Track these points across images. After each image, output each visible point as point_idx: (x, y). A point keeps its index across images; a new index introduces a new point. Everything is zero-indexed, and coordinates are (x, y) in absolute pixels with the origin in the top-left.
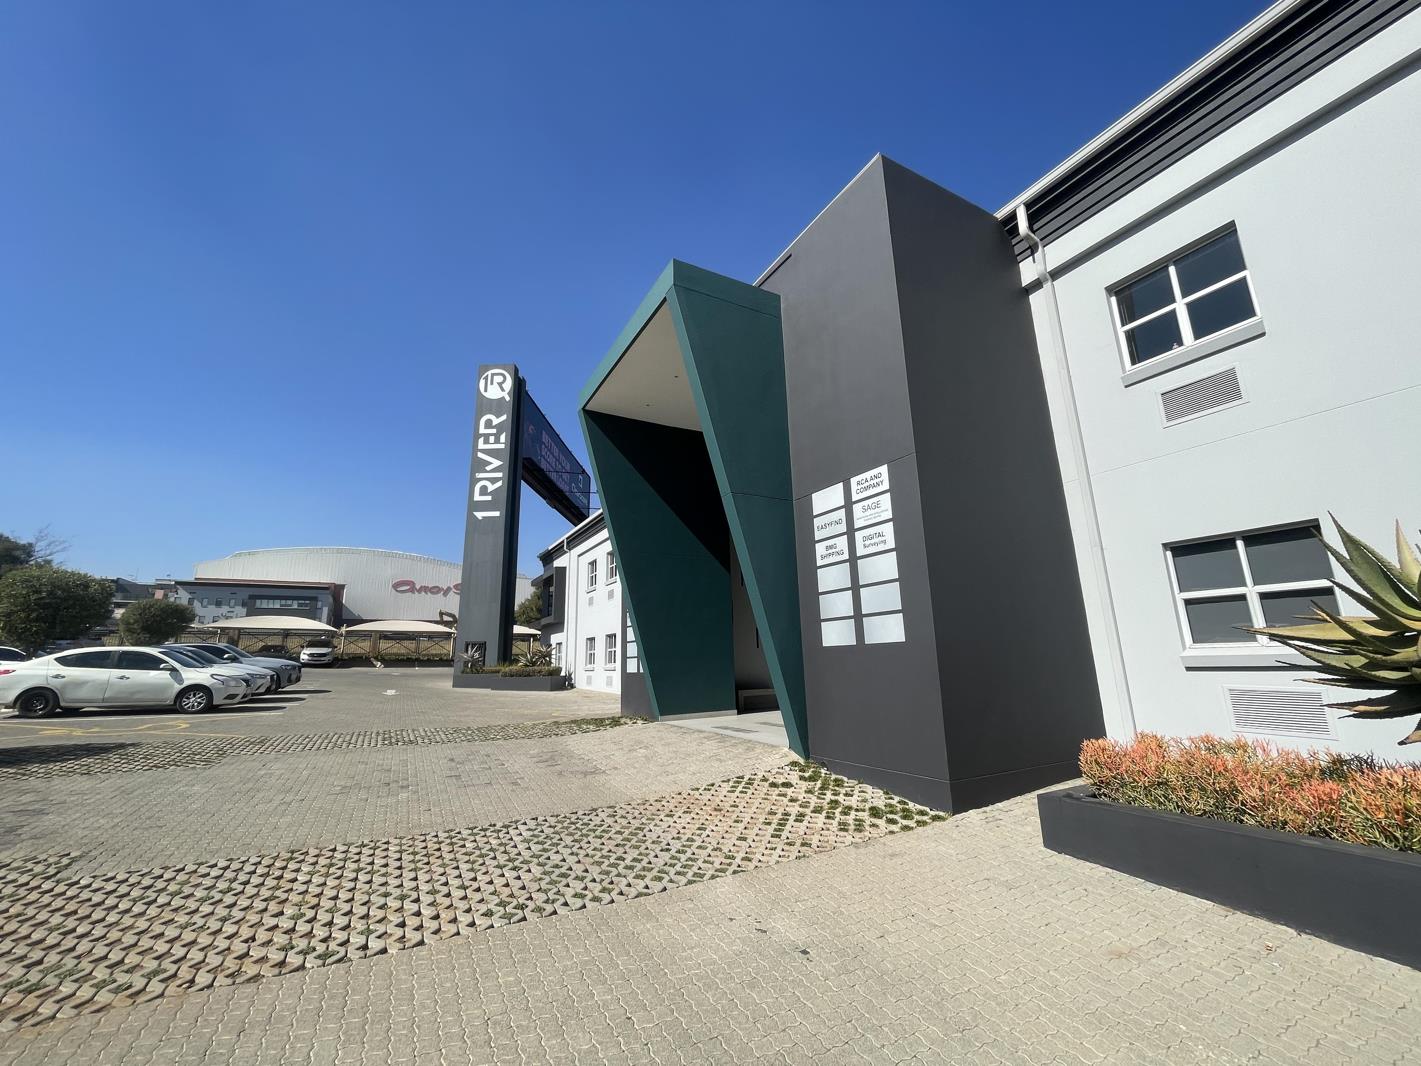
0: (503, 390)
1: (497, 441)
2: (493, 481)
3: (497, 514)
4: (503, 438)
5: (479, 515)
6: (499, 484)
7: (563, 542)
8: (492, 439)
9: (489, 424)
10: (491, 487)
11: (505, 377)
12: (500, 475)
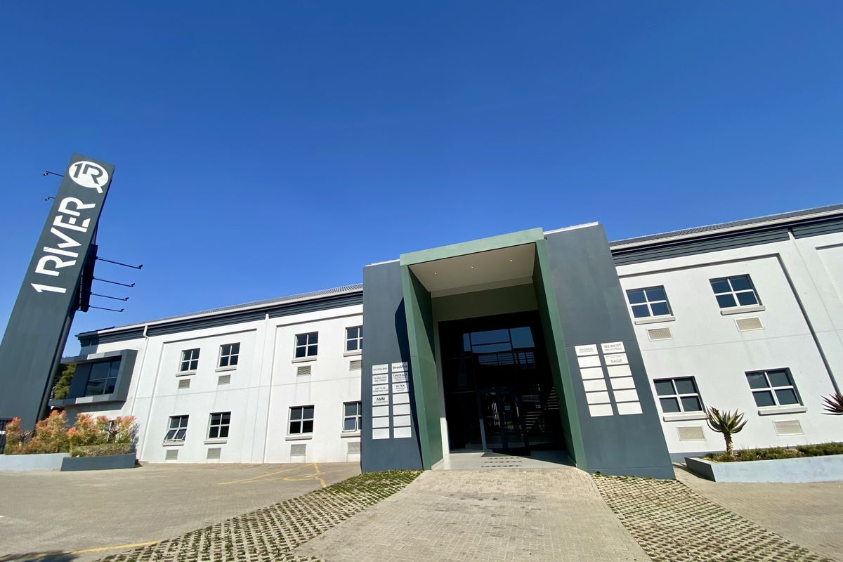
1: (79, 223)
2: (65, 259)
3: (63, 290)
4: (86, 223)
5: (39, 288)
6: (73, 263)
7: (144, 327)
8: (73, 220)
10: (60, 264)
11: (101, 173)
12: (75, 255)
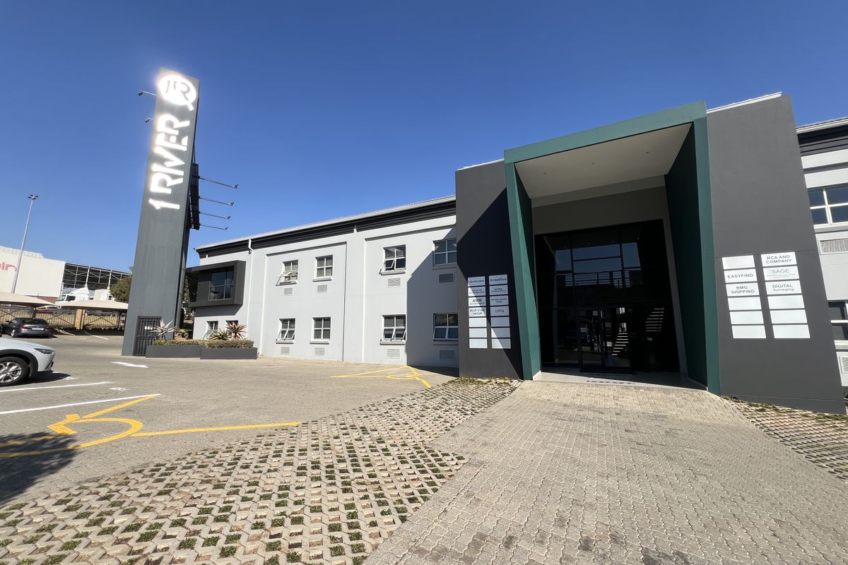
0: (187, 99)
1: (179, 141)
2: (174, 177)
3: (177, 207)
4: (185, 140)
5: (157, 204)
6: (180, 181)
7: (248, 240)
8: (173, 139)
9: (170, 124)
10: (171, 182)
11: (189, 90)
12: (181, 173)
